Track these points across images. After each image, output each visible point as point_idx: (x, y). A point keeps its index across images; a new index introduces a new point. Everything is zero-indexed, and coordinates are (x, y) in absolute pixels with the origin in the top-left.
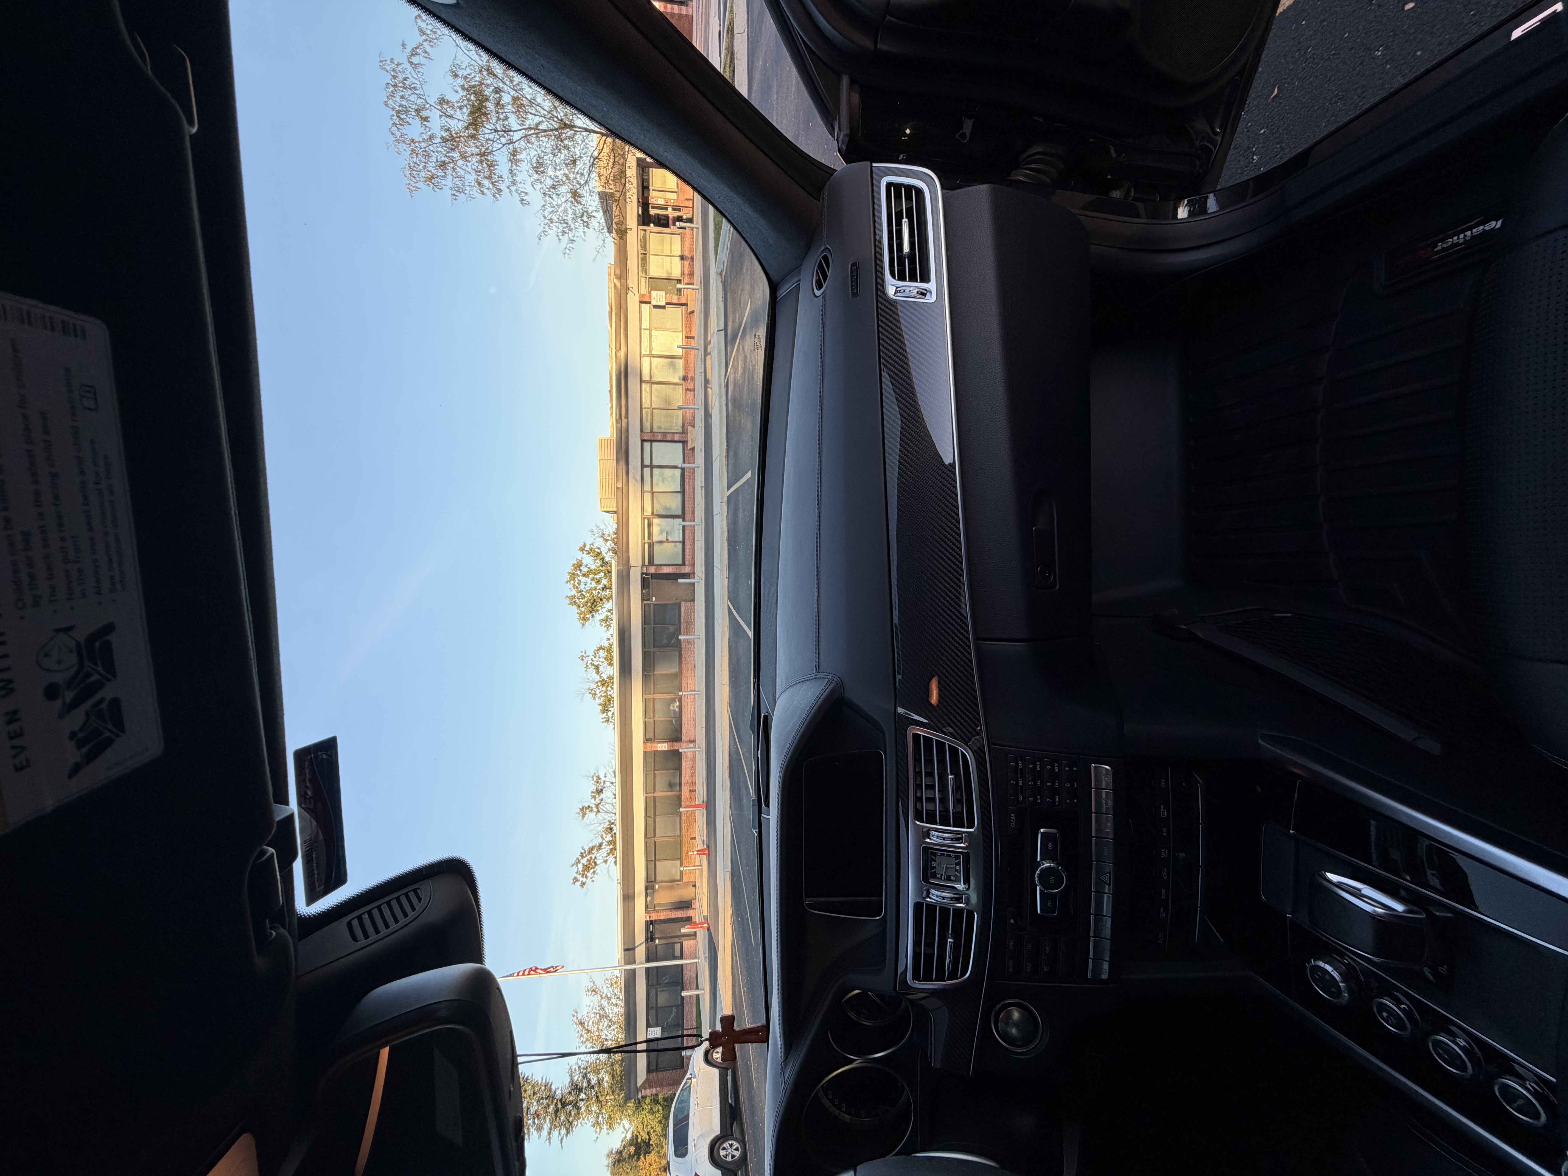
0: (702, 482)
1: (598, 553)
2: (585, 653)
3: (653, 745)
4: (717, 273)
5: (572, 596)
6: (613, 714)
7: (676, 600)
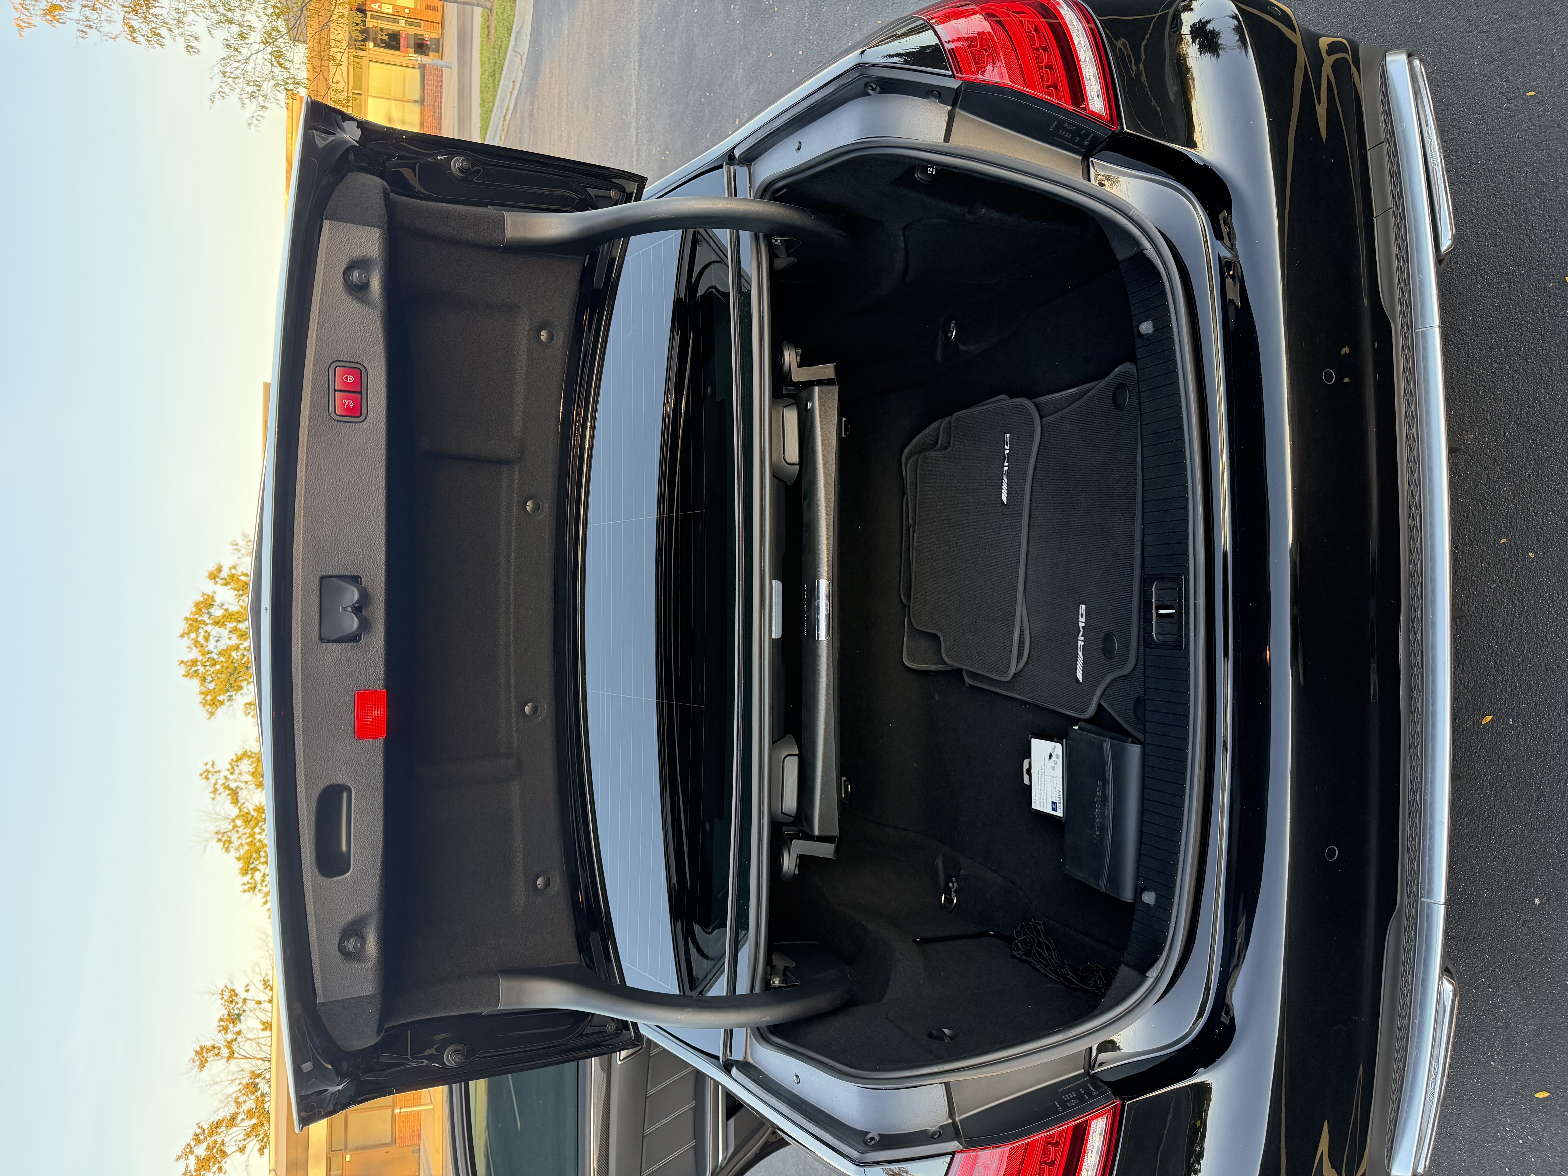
5: (191, 661)
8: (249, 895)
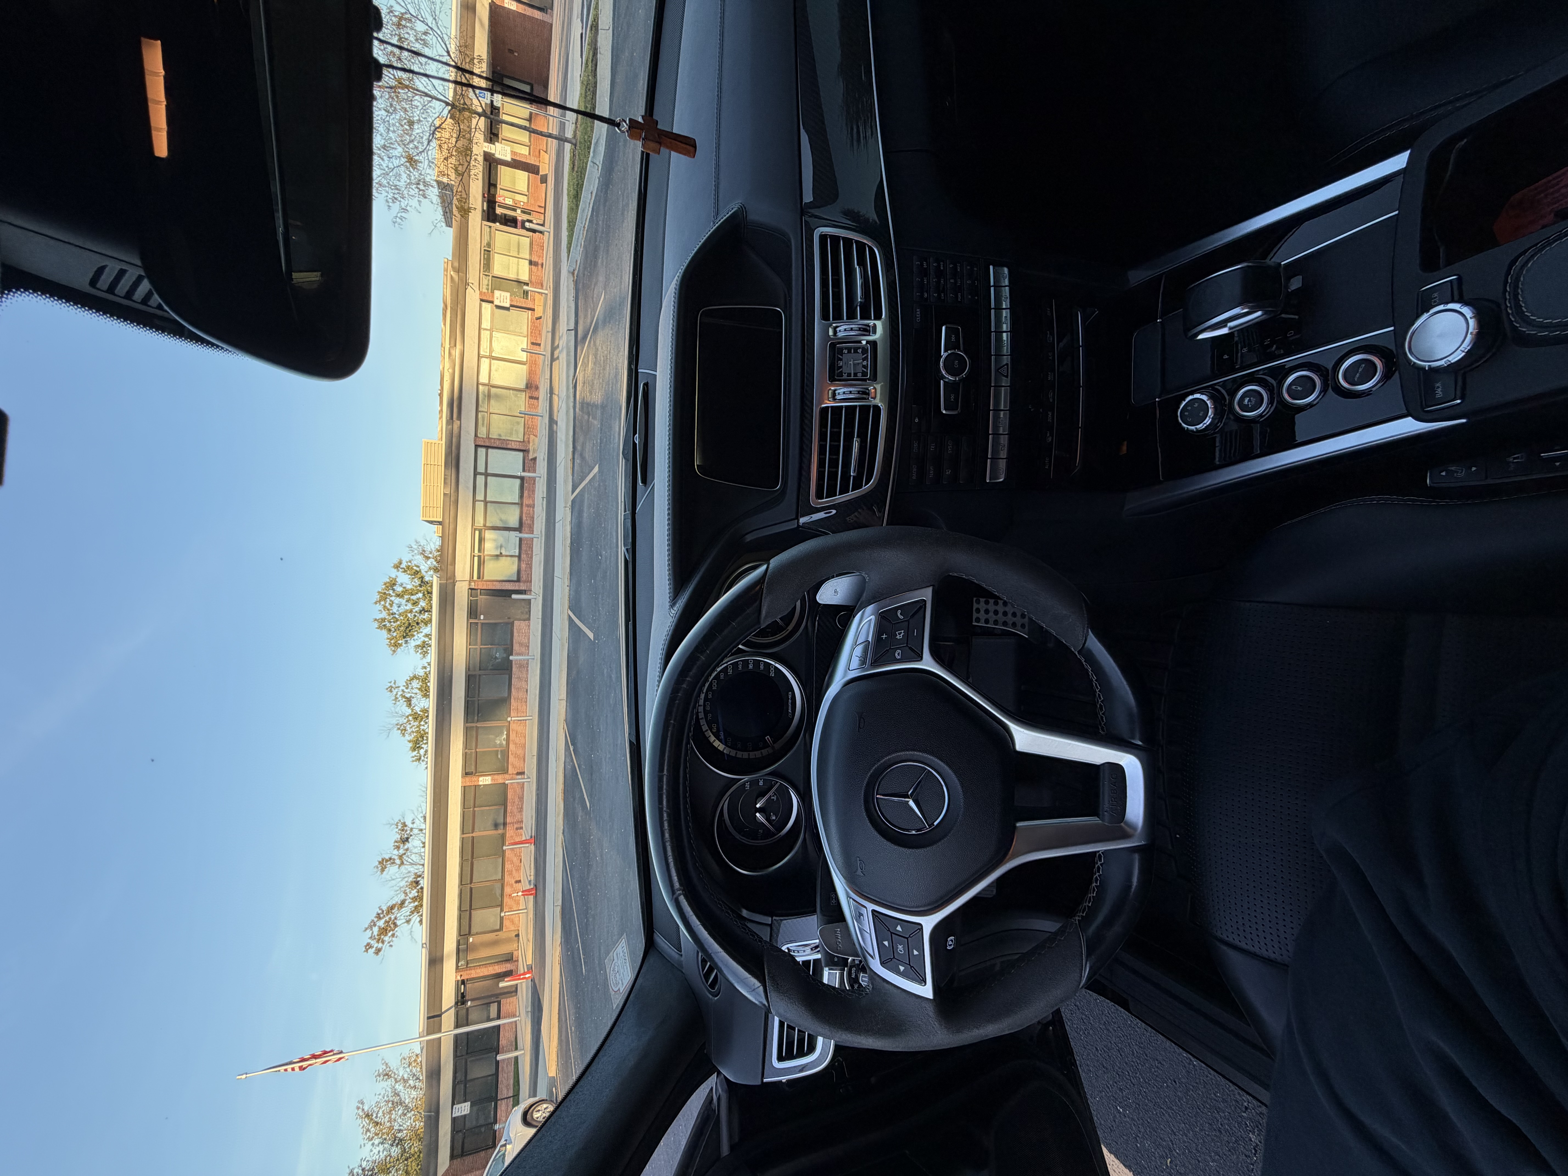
0: (543, 492)
1: (417, 571)
2: (395, 683)
3: (474, 779)
4: (569, 272)
5: (382, 619)
6: (426, 751)
7: (509, 618)
8: (416, 763)
